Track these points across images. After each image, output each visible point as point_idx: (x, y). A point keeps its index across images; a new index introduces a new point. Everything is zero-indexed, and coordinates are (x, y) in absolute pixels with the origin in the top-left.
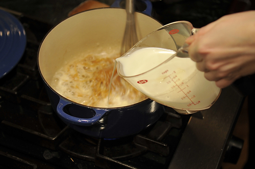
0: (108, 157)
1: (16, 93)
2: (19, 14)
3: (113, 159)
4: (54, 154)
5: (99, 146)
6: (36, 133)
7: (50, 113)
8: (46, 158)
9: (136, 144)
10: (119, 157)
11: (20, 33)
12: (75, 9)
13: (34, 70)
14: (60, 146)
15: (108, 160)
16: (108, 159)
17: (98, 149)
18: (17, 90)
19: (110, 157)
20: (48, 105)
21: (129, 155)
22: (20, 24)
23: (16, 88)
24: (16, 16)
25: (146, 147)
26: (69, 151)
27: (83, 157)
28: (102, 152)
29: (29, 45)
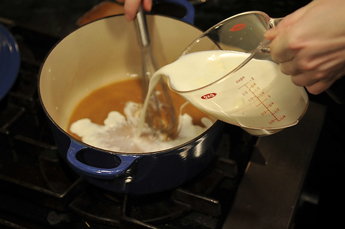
0: (138, 219)
1: (7, 133)
2: (9, 22)
3: (146, 223)
4: (62, 217)
5: (124, 206)
6: (37, 188)
7: (56, 160)
8: (52, 223)
9: (175, 201)
10: (153, 220)
11: (11, 48)
12: (87, 14)
13: (31, 99)
14: (71, 205)
15: (138, 225)
16: (138, 222)
17: (124, 210)
18: (8, 129)
19: (140, 220)
20: (53, 148)
21: (166, 217)
22: (11, 36)
23: (7, 125)
24: (5, 25)
25: (189, 206)
26: (83, 212)
27: (103, 221)
28: (128, 214)
29: (23, 65)
